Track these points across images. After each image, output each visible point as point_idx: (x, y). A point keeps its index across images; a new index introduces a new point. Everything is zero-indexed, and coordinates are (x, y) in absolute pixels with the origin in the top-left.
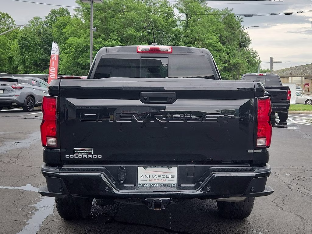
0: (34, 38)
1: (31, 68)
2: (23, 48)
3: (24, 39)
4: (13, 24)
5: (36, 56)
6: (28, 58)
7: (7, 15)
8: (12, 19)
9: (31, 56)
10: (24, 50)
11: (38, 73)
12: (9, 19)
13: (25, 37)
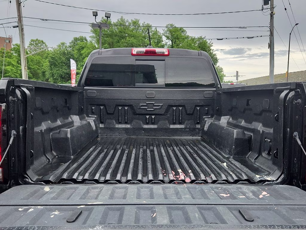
0: (60, 58)
2: (52, 65)
3: (53, 58)
5: (61, 71)
6: (56, 72)
7: (42, 41)
8: (46, 45)
9: (58, 71)
10: (52, 67)
12: (44, 45)
13: (53, 57)
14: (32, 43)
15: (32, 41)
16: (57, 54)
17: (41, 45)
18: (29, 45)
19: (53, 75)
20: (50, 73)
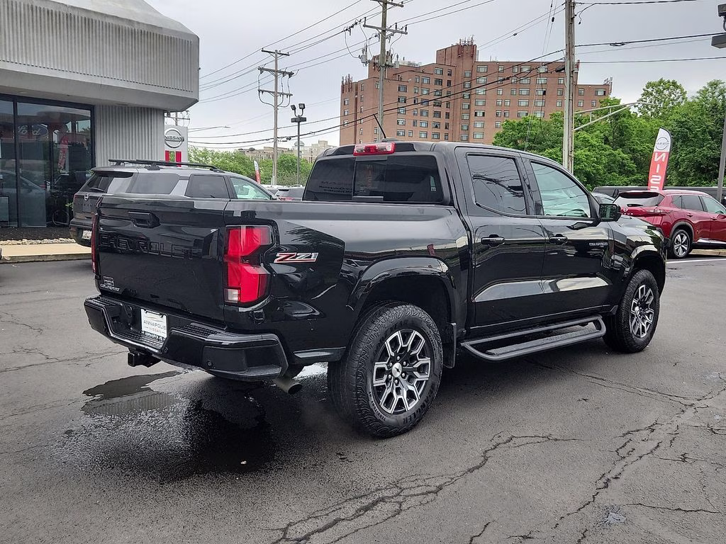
0: (700, 122)
1: (689, 176)
2: (678, 141)
3: (681, 124)
4: (683, 99)
5: (700, 153)
6: (685, 158)
7: (674, 83)
8: (682, 90)
9: (691, 155)
10: (679, 144)
11: (703, 184)
12: (678, 91)
13: (683, 119)
14: (650, 90)
15: (650, 85)
16: (695, 112)
17: (670, 93)
18: (641, 97)
19: (677, 164)
20: (672, 160)
